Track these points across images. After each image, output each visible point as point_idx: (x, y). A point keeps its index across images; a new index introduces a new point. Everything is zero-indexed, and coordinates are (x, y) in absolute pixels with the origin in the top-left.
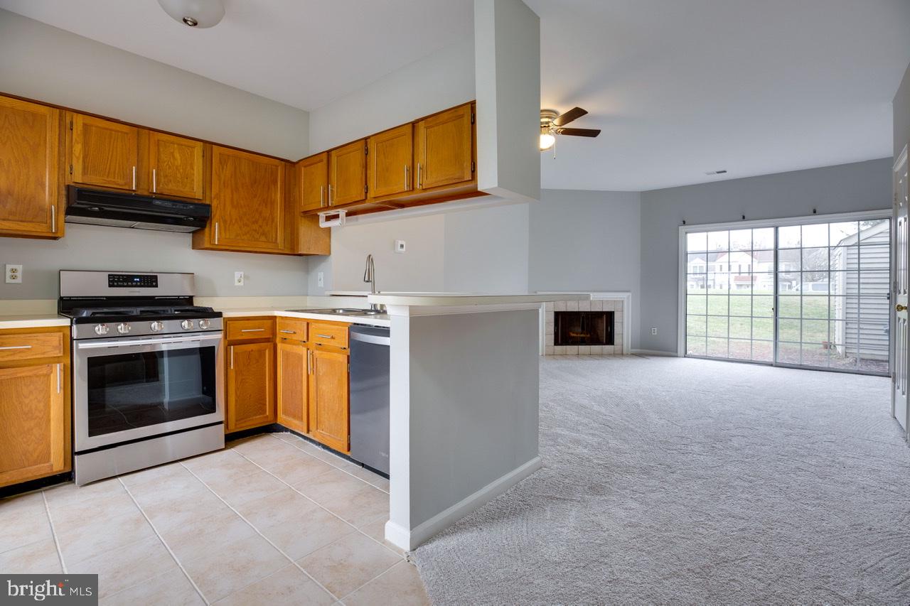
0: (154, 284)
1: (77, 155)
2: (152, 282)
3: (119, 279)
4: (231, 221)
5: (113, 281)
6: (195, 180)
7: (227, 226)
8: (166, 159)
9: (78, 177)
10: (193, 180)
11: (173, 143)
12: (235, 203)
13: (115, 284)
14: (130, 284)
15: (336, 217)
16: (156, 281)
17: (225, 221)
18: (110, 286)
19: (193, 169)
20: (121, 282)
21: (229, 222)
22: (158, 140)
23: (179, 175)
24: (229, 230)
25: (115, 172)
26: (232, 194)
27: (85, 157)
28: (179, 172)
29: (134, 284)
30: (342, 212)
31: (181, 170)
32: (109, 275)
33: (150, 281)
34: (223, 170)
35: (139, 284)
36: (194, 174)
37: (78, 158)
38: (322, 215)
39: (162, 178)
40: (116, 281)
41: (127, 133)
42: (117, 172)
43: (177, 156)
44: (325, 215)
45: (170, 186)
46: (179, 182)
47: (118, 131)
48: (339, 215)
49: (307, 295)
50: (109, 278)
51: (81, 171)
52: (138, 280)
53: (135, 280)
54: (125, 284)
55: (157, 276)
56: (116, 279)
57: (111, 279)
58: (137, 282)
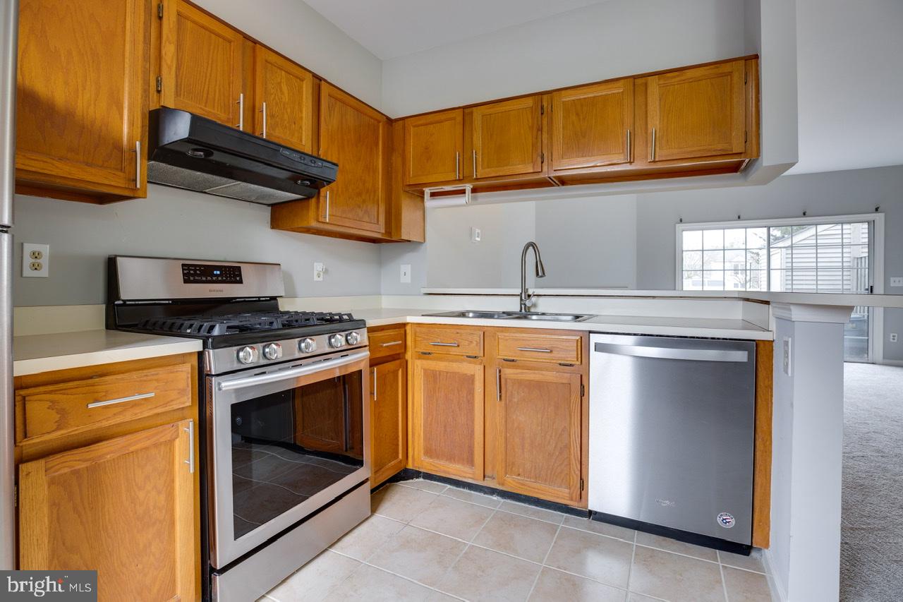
0: (238, 278)
1: (169, 62)
2: (236, 276)
3: (195, 271)
5: (188, 275)
6: (303, 128)
7: (334, 197)
9: (169, 100)
10: (301, 128)
11: (280, 69)
13: (192, 278)
14: (209, 278)
15: (463, 192)
16: (240, 275)
17: (332, 191)
18: (186, 281)
19: (301, 112)
20: (198, 275)
21: (335, 191)
22: (266, 61)
23: (286, 117)
25: (214, 99)
26: (339, 154)
27: (178, 68)
28: (287, 112)
29: (214, 278)
30: (468, 187)
31: (289, 110)
32: (183, 265)
33: (232, 274)
34: (330, 118)
35: (220, 278)
36: (301, 118)
37: (170, 68)
38: (427, 191)
39: (268, 119)
40: (192, 275)
41: (231, 40)
42: (216, 99)
43: (285, 88)
44: (429, 192)
46: (286, 127)
47: (219, 36)
48: (465, 190)
49: (380, 295)
50: (183, 270)
51: (173, 90)
52: (218, 272)
53: (215, 272)
54: (204, 279)
55: (240, 267)
56: (192, 272)
57: (185, 272)
58: (216, 275)
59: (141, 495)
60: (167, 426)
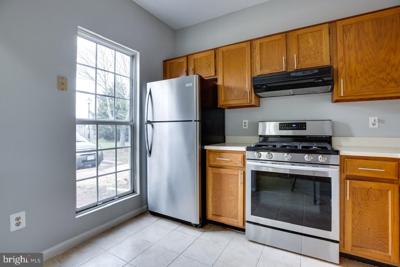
0: (304, 128)
2: (303, 126)
3: (284, 125)
4: (357, 74)
5: (282, 127)
6: (324, 53)
7: (353, 81)
8: (303, 46)
9: (258, 73)
10: (322, 53)
11: (307, 33)
12: (360, 60)
14: (290, 128)
16: (305, 126)
17: (351, 77)
18: (280, 129)
19: (322, 45)
20: (285, 127)
21: (354, 77)
22: (298, 35)
23: (312, 53)
24: (355, 83)
25: (275, 64)
26: (357, 53)
27: (261, 61)
28: (312, 50)
29: (292, 128)
31: (314, 49)
32: (280, 123)
33: (302, 126)
34: (346, 37)
35: (295, 128)
36: (323, 49)
37: (258, 62)
39: (302, 58)
40: (283, 127)
41: (280, 39)
42: (276, 63)
43: (311, 40)
45: (307, 62)
46: (312, 57)
47: (276, 40)
50: (280, 125)
51: (259, 68)
52: (295, 125)
53: (293, 125)
54: (288, 128)
55: (306, 123)
56: (283, 126)
57: (280, 126)
58: (294, 127)
59: (230, 186)
60: (236, 170)
